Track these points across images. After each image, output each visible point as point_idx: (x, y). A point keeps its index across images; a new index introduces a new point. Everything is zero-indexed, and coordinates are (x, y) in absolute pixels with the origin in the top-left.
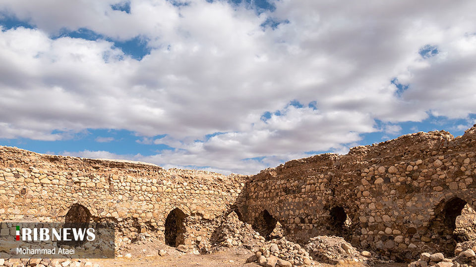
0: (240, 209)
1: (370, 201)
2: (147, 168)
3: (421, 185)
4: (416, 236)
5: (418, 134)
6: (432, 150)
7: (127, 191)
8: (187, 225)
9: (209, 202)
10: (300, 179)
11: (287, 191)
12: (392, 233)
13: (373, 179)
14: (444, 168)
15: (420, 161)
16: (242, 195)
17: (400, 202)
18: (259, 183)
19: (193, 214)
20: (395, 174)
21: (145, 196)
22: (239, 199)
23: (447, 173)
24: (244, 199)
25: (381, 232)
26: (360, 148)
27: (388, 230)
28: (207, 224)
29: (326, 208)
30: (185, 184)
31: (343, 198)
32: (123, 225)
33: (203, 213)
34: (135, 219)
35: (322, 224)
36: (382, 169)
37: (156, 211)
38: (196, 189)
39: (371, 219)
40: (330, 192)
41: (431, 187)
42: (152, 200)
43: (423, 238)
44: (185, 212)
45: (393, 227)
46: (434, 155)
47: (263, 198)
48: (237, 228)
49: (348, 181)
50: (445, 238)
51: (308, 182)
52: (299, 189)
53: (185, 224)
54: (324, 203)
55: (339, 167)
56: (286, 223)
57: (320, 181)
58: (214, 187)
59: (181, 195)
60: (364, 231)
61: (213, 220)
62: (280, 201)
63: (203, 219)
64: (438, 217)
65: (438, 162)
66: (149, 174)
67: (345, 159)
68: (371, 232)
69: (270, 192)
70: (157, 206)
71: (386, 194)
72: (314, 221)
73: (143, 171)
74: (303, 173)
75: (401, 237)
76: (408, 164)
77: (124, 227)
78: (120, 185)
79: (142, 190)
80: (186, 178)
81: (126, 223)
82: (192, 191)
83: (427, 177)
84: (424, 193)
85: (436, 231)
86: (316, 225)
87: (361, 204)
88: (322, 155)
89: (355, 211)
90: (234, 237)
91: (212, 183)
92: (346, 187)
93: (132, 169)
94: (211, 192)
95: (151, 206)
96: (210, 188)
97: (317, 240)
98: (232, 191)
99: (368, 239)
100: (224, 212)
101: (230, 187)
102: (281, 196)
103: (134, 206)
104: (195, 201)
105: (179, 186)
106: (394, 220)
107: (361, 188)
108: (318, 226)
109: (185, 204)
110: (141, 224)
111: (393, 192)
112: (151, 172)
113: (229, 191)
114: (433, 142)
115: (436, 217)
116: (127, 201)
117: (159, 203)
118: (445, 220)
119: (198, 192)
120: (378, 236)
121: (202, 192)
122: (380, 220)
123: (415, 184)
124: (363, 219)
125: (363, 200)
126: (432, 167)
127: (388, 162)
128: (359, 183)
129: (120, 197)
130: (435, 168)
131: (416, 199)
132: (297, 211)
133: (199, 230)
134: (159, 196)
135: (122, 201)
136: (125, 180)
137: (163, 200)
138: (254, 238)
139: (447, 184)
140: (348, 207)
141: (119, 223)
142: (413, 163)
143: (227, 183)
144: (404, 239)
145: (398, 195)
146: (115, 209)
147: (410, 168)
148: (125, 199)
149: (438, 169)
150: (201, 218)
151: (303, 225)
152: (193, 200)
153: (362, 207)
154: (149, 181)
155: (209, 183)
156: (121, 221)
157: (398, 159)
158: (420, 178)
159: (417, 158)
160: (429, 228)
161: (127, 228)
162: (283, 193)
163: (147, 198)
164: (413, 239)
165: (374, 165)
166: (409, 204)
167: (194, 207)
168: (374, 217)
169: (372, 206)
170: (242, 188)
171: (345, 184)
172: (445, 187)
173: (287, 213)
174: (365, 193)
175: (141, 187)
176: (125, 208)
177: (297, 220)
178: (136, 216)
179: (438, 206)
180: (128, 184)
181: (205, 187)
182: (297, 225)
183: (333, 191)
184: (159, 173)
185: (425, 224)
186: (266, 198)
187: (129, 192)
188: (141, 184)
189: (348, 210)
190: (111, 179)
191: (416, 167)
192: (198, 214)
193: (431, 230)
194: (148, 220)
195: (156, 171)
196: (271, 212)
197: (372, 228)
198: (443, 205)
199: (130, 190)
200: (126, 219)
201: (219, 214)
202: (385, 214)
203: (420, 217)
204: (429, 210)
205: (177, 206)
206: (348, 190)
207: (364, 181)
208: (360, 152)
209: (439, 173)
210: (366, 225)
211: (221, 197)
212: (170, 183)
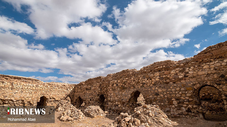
0: (71, 96)
1: (111, 92)
2: (32, 80)
3: (127, 86)
4: (125, 105)
5: (127, 70)
6: (131, 75)
7: (20, 89)
8: (47, 103)
9: (58, 94)
10: (92, 85)
11: (87, 89)
12: (118, 104)
13: (113, 84)
14: (134, 81)
15: (127, 78)
16: (72, 91)
17: (121, 92)
18: (79, 87)
19: (51, 98)
20: (120, 83)
21: (29, 91)
22: (71, 93)
23: (135, 82)
24: (73, 93)
25: (114, 103)
26: (110, 74)
27: (117, 103)
28: (57, 102)
29: (98, 95)
30: (49, 86)
31: (104, 92)
32: (16, 103)
33: (55, 98)
34: (23, 101)
35: (97, 101)
36: (116, 81)
37: (33, 97)
38: (53, 88)
39: (112, 99)
40: (100, 89)
41: (130, 87)
42: (32, 92)
43: (127, 105)
44: (47, 98)
45: (118, 102)
46: (131, 76)
47: (79, 92)
48: (65, 103)
49: (106, 86)
50: (134, 105)
51: (94, 86)
52: (91, 88)
53: (46, 102)
54: (98, 93)
55: (103, 81)
56: (85, 101)
57: (97, 85)
58: (61, 88)
59: (46, 91)
60: (109, 103)
61: (59, 100)
62: (84, 93)
63: (55, 100)
64: (132, 97)
65: (132, 79)
66: (33, 82)
67: (106, 78)
68: (111, 104)
69: (82, 90)
70: (34, 95)
71: (117, 90)
72: (94, 100)
73: (30, 81)
74: (93, 83)
75: (120, 105)
76: (124, 79)
77: (17, 104)
78: (17, 86)
79: (28, 89)
80: (50, 84)
81: (18, 102)
82: (51, 89)
83: (129, 84)
84: (128, 89)
85: (131, 103)
86: (95, 101)
87: (109, 93)
88: (99, 77)
89: (107, 96)
90: (62, 107)
91: (61, 87)
92: (105, 87)
93: (25, 80)
94: (60, 90)
95: (31, 95)
96: (60, 88)
97: (89, 107)
98: (69, 89)
99: (110, 106)
100: (64, 97)
101: (68, 88)
102: (85, 91)
103: (23, 95)
104: (52, 93)
105: (46, 87)
106: (119, 99)
107: (109, 88)
108: (95, 102)
109: (48, 94)
110: (25, 102)
111: (119, 89)
112: (34, 81)
113: (67, 90)
114: (131, 72)
115: (131, 98)
116: (19, 93)
117: (35, 94)
118: (134, 99)
119: (54, 90)
120: (113, 105)
121: (56, 90)
122: (114, 99)
123: (125, 86)
124: (109, 99)
125: (109, 92)
126: (130, 80)
127: (118, 79)
128: (109, 86)
129: (17, 91)
130: (131, 80)
131: (125, 91)
132: (89, 96)
133: (52, 104)
134: (36, 91)
135: (17, 93)
136: (20, 84)
137: (38, 93)
138: (70, 107)
139: (135, 86)
140: (105, 95)
141: (14, 102)
142: (125, 79)
143: (67, 86)
144: (121, 106)
145: (120, 90)
146: (13, 96)
147: (124, 81)
148: (19, 92)
149: (132, 81)
150: (54, 100)
151: (90, 101)
152: (51, 93)
153: (109, 94)
154: (32, 85)
155: (59, 86)
156: (16, 101)
157: (121, 78)
158: (127, 84)
159: (127, 77)
160: (129, 102)
161: (18, 104)
162: (86, 90)
163: (30, 92)
164: (124, 106)
165: (114, 80)
166: (123, 93)
167: (51, 95)
168: (112, 98)
169: (112, 94)
170: (73, 88)
171: (105, 86)
172: (134, 87)
173: (86, 97)
174: (111, 90)
175: (28, 87)
176: (18, 96)
177: (89, 100)
178: (23, 99)
179: (132, 94)
180: (21, 86)
181: (57, 88)
182: (89, 102)
183: (101, 89)
184: (37, 82)
185: (128, 100)
186: (80, 92)
187: (21, 89)
188: (27, 86)
189: (105, 96)
190: (13, 84)
191: (126, 80)
192: (53, 98)
193: (130, 102)
194: (29, 101)
195: (36, 81)
196: (81, 97)
197: (112, 102)
198: (133, 93)
199: (22, 89)
200: (18, 101)
201: (62, 98)
202: (116, 97)
203: (126, 98)
204: (129, 95)
205: (44, 95)
206: (106, 89)
207: (110, 85)
208: (110, 76)
209: (132, 82)
210: (110, 101)
211: (64, 92)
212: (42, 86)
